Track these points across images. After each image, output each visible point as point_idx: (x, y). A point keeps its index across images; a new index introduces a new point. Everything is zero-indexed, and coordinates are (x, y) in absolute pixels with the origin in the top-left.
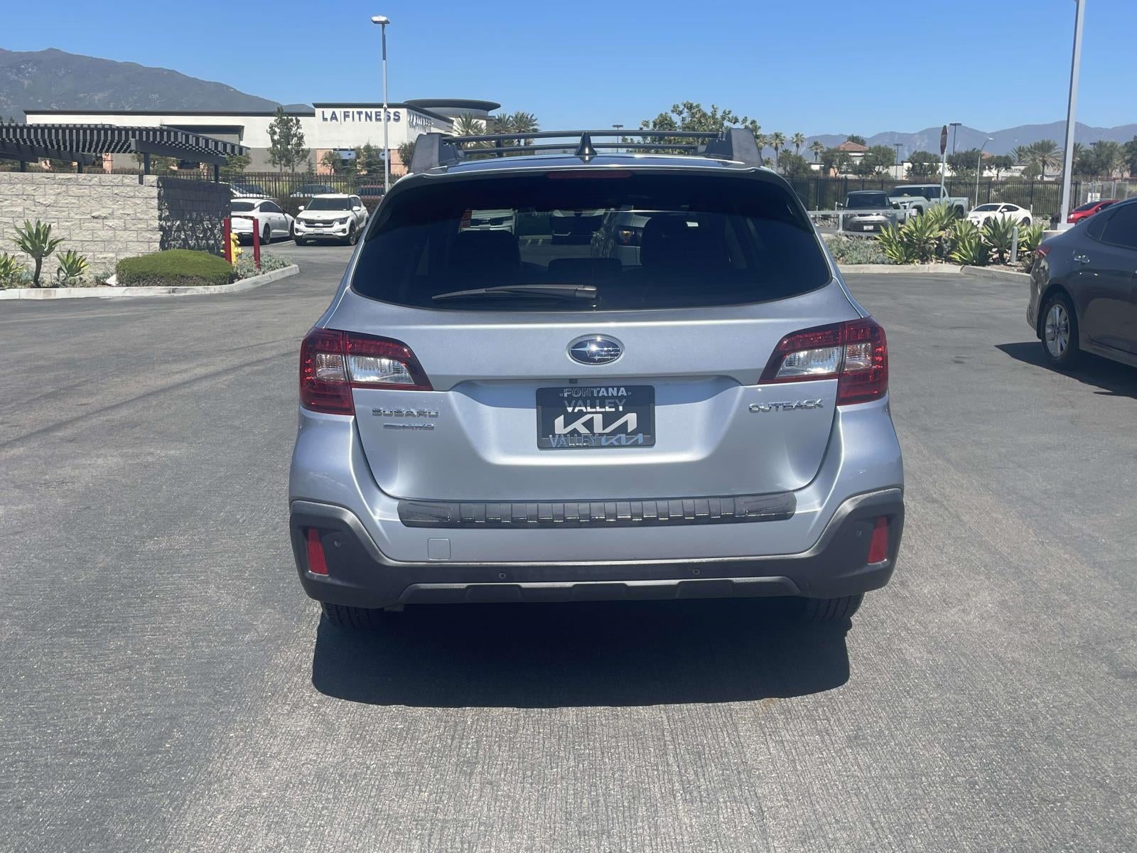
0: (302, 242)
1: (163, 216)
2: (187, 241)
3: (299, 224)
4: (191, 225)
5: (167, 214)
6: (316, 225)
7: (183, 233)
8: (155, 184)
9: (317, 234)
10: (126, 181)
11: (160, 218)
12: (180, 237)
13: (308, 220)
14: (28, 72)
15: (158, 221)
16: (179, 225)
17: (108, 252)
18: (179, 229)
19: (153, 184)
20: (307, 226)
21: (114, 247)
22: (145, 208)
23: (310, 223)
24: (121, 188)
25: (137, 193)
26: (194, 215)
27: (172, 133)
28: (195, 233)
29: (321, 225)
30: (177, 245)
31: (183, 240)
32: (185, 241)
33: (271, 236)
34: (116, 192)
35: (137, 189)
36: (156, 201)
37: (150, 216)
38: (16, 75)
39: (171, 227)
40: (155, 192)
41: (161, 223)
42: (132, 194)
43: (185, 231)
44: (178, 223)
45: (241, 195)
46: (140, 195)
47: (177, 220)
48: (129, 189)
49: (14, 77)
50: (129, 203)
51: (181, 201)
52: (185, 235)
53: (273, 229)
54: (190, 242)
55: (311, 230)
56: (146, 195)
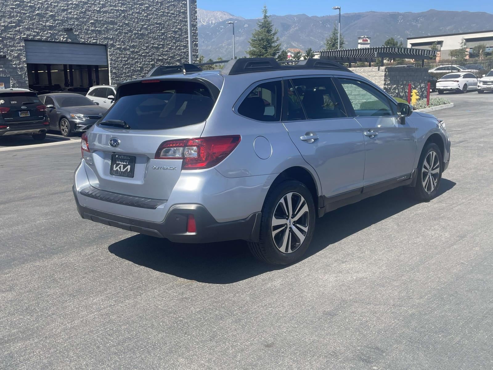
0: (481, 92)
1: (387, 83)
2: (399, 93)
3: (480, 83)
4: (402, 87)
5: (389, 82)
6: (488, 83)
7: (397, 90)
8: (384, 70)
9: (488, 88)
10: (373, 70)
11: (385, 84)
12: (395, 92)
13: (484, 81)
14: (420, 21)
15: (384, 86)
16: (395, 87)
17: (364, 100)
18: (395, 89)
19: (383, 70)
20: (483, 84)
21: (366, 97)
22: (379, 80)
23: (485, 83)
24: (371, 73)
25: (377, 74)
26: (405, 82)
27: (393, 48)
28: (404, 89)
29: (491, 83)
30: (393, 96)
31: (397, 93)
32: (398, 94)
33: (468, 89)
34: (369, 74)
35: (377, 73)
36: (384, 77)
37: (381, 84)
38: (416, 23)
39: (390, 88)
40: (383, 73)
41: (385, 86)
42: (375, 75)
43: (398, 89)
44: (395, 86)
45: (463, 71)
46: (378, 75)
47: (394, 85)
48: (374, 73)
49: (414, 24)
50: (373, 78)
51: (398, 77)
52: (398, 91)
53: (469, 86)
54: (401, 94)
55: (485, 86)
56: (380, 75)
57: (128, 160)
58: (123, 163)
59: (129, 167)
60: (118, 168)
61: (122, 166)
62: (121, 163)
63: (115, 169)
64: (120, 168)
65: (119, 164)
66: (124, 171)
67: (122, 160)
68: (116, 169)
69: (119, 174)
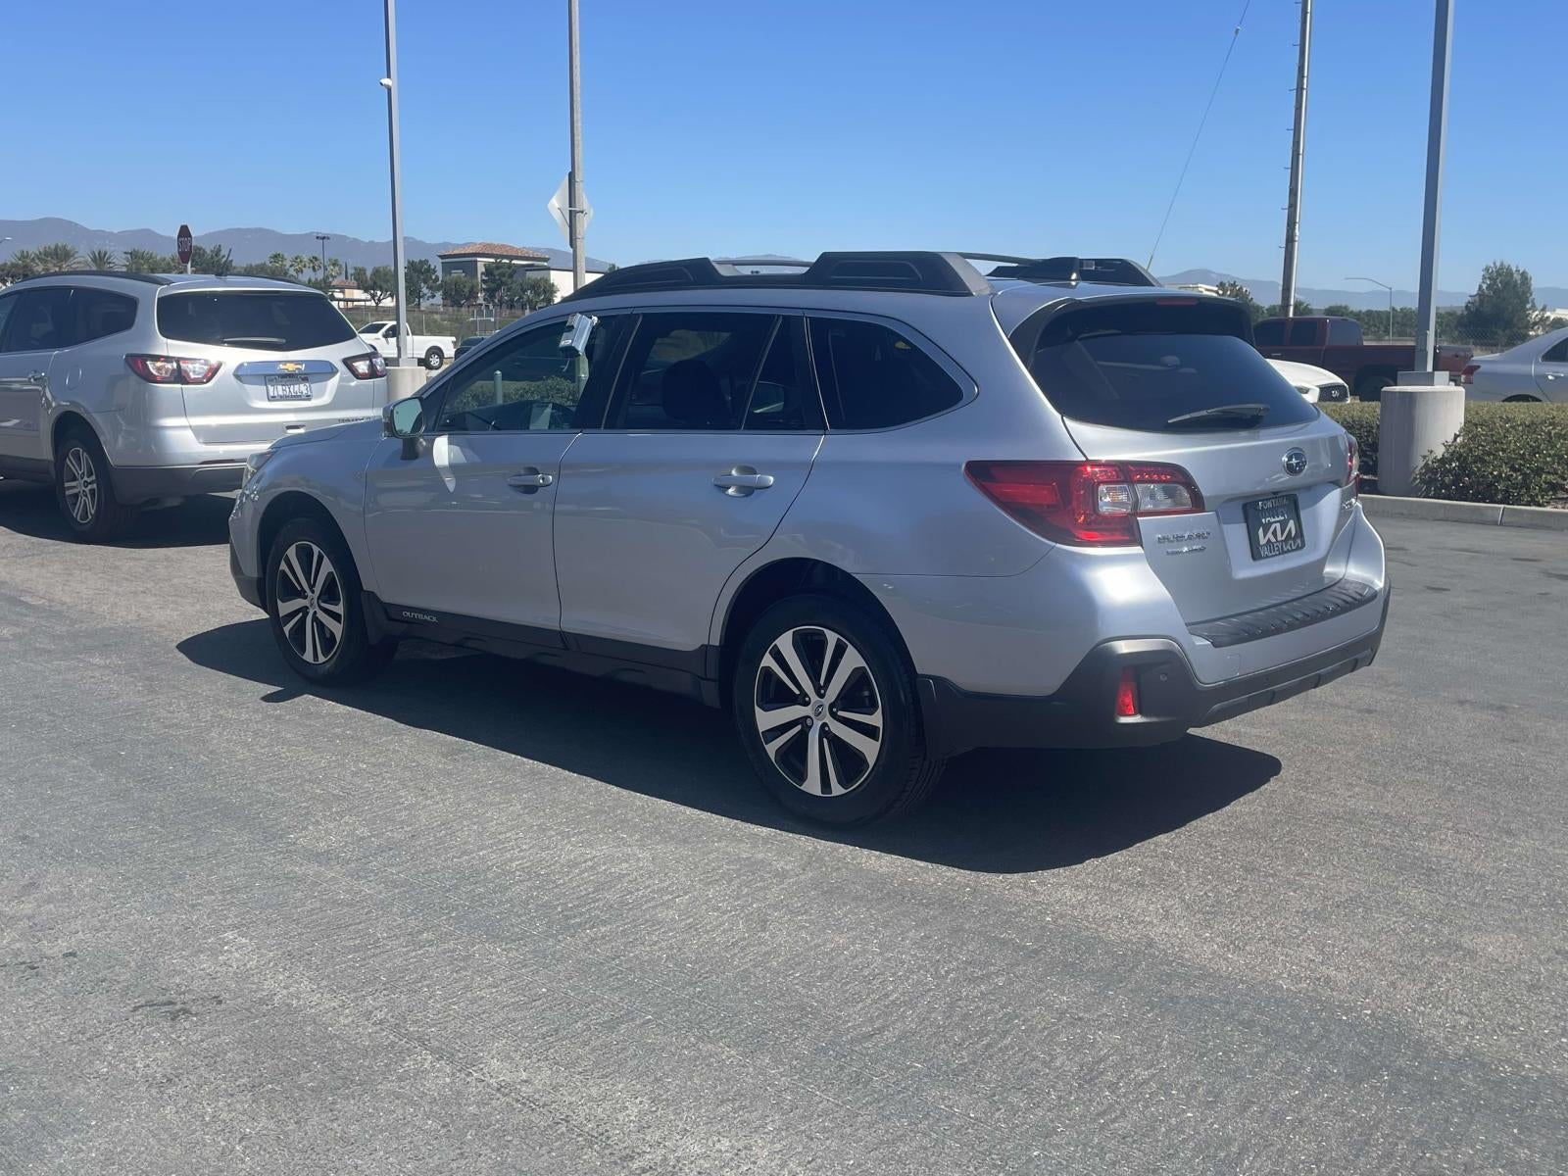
57: (1283, 506)
58: (1277, 519)
59: (1291, 524)
60: (1270, 535)
61: (1278, 525)
62: (1273, 520)
63: (1263, 541)
64: (1274, 533)
65: (1270, 524)
66: (1283, 538)
67: (1273, 512)
68: (1267, 538)
69: (1278, 550)
